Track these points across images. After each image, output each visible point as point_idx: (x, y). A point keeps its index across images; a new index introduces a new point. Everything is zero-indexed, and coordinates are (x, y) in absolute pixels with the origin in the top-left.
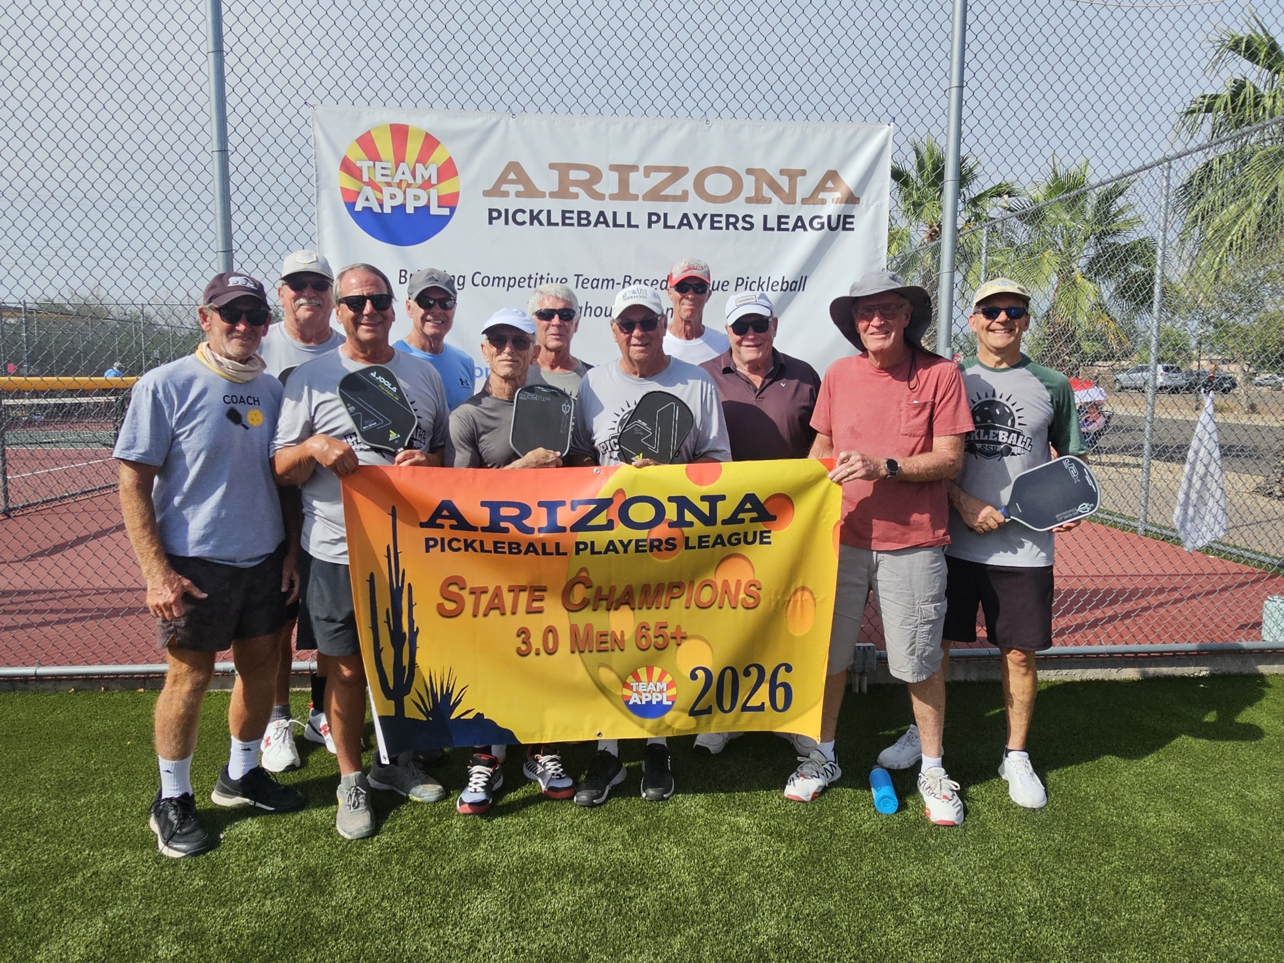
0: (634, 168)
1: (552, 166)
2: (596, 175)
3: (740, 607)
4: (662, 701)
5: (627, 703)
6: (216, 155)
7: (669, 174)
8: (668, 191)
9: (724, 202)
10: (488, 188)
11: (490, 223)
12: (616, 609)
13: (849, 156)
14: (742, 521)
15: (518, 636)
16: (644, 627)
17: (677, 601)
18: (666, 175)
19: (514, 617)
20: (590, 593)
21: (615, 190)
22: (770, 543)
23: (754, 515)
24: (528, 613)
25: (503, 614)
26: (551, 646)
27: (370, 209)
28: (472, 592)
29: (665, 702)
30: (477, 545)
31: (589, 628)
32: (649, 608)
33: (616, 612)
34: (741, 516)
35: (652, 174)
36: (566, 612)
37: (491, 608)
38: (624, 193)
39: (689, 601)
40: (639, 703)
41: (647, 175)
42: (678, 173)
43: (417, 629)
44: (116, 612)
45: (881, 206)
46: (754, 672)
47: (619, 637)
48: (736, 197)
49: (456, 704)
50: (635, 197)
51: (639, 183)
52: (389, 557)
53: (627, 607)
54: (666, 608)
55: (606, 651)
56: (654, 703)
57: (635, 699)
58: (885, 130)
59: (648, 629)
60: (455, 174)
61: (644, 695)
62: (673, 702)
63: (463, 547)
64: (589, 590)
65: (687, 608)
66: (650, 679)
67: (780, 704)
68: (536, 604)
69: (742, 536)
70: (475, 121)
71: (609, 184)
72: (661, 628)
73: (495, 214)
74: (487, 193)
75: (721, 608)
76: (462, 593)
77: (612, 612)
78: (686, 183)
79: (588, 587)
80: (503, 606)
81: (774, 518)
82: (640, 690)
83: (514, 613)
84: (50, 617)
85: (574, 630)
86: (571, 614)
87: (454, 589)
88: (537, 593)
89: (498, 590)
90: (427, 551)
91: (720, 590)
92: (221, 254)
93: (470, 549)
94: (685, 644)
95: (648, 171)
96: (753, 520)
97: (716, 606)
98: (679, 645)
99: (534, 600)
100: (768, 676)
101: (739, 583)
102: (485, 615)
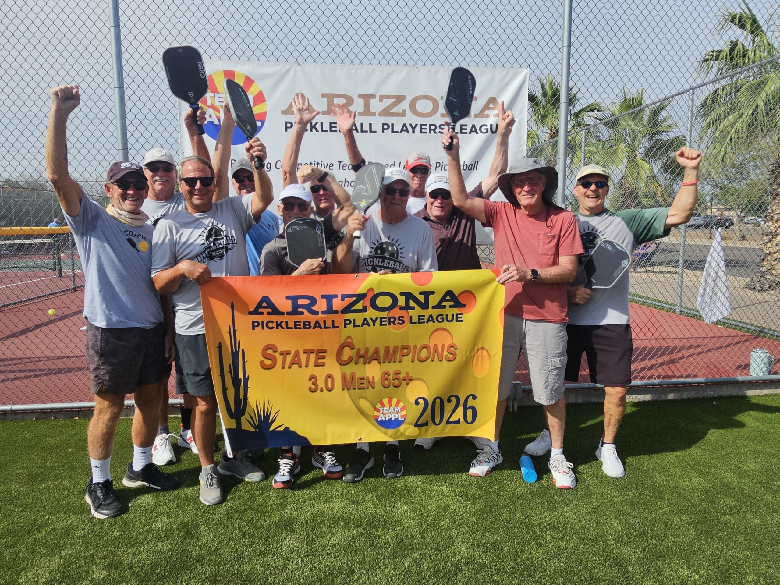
0: (373, 96)
1: (323, 95)
2: (350, 100)
3: (444, 360)
4: (398, 418)
5: (376, 420)
6: (116, 90)
7: (394, 100)
8: (394, 110)
9: (428, 117)
10: (285, 109)
11: (286, 130)
12: (369, 363)
13: (503, 88)
14: (444, 307)
15: (310, 380)
16: (386, 373)
17: (406, 357)
18: (392, 100)
19: (307, 368)
20: (353, 353)
21: (362, 110)
22: (462, 321)
23: (452, 303)
24: (316, 366)
25: (300, 367)
26: (330, 386)
27: (212, 122)
28: (281, 354)
29: (400, 419)
30: (284, 325)
31: (353, 375)
32: (389, 362)
33: (369, 365)
34: (444, 304)
35: (384, 100)
36: (338, 365)
37: (293, 363)
38: (367, 112)
39: (413, 357)
40: (384, 420)
41: (381, 100)
42: (400, 99)
43: (248, 376)
44: (60, 371)
45: (522, 118)
46: (454, 400)
47: (371, 380)
48: (435, 113)
49: (273, 421)
50: (374, 114)
51: (376, 105)
52: (230, 333)
53: (376, 362)
54: (400, 362)
55: (364, 388)
56: (393, 419)
57: (381, 418)
58: (525, 72)
59: (389, 375)
60: (264, 101)
61: (387, 415)
62: (405, 419)
63: (275, 326)
64: (353, 351)
65: (413, 361)
66: (390, 405)
67: (470, 419)
68: (320, 361)
69: (445, 316)
70: (275, 68)
71: (358, 106)
72: (397, 374)
73: (289, 125)
74: (284, 112)
75: (433, 361)
76: (275, 354)
77: (367, 365)
78: (405, 105)
79: (352, 349)
80: (301, 362)
81: (464, 306)
82: (385, 412)
83: (307, 366)
84: (19, 375)
85: (344, 376)
86: (342, 366)
87: (270, 352)
88: (321, 354)
89: (297, 352)
90: (253, 329)
91: (432, 350)
92: (120, 151)
93: (279, 327)
94: (411, 384)
95: (382, 98)
96: (451, 307)
97: (430, 360)
98: (408, 384)
99: (319, 359)
100: (462, 402)
101: (443, 346)
102: (290, 368)
